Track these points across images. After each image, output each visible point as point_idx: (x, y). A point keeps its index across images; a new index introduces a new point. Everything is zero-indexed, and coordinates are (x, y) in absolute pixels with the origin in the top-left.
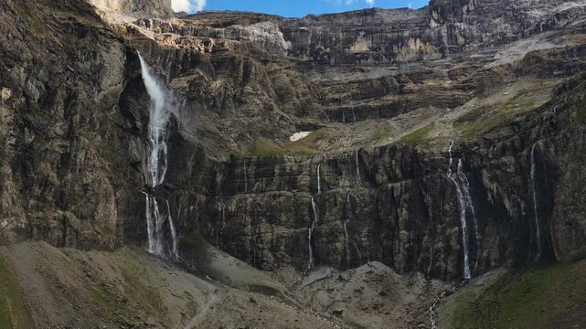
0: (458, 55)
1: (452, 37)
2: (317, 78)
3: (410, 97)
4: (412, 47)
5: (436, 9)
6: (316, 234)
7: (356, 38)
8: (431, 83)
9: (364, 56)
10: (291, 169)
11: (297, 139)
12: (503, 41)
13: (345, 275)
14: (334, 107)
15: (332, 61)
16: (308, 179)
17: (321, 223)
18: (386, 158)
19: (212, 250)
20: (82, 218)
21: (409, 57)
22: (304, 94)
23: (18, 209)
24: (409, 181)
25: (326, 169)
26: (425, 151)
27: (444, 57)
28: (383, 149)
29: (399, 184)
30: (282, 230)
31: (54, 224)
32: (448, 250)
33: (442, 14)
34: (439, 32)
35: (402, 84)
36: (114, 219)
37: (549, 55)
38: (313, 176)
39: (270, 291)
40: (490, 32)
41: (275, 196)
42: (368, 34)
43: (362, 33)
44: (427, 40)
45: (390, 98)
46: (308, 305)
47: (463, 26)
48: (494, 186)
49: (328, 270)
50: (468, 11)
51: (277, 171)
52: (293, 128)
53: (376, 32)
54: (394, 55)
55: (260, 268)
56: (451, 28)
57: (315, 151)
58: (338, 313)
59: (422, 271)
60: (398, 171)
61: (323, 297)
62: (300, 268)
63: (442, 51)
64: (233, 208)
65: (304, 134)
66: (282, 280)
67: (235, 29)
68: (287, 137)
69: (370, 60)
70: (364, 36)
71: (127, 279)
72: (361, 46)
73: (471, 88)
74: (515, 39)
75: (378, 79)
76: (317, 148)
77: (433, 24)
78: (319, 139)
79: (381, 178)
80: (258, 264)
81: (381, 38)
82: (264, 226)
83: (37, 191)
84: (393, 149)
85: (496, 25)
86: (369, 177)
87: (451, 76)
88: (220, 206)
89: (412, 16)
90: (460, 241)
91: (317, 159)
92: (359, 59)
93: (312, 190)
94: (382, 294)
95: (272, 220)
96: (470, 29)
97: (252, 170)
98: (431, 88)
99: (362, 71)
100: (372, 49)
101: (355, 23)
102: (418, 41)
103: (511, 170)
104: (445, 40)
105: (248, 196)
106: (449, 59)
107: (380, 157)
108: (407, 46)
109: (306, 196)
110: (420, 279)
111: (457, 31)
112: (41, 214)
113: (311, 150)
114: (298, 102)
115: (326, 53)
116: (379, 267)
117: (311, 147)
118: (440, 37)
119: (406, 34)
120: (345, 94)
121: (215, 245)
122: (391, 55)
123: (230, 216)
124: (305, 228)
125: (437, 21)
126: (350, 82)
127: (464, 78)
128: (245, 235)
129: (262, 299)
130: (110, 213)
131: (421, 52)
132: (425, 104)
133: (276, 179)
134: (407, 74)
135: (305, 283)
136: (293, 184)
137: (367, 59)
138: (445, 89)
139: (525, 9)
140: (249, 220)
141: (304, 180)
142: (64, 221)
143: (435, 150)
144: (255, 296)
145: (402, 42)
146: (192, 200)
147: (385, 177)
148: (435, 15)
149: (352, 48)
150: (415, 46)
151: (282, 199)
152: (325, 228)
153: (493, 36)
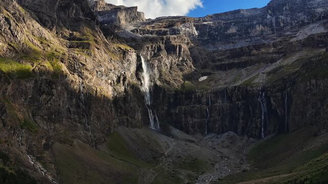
0: (280, 32)
1: (278, 23)
2: (211, 49)
3: (253, 58)
4: (258, 29)
5: (270, 9)
6: (209, 121)
7: (230, 26)
8: (263, 50)
9: (234, 35)
10: (199, 96)
11: (201, 80)
12: (303, 24)
13: (219, 136)
14: (218, 63)
15: (219, 38)
16: (206, 100)
17: (210, 117)
18: (236, 91)
19: (171, 127)
20: (132, 118)
21: (256, 34)
22: (205, 58)
23: (116, 117)
24: (244, 101)
25: (212, 95)
26: (251, 89)
27: (273, 33)
28: (235, 87)
29: (240, 102)
30: (196, 120)
31: (125, 120)
32: (257, 127)
33: (273, 11)
34: (271, 20)
35: (250, 50)
36: (140, 118)
37: (318, 36)
38: (207, 98)
39: (192, 142)
40: (296, 20)
41: (193, 107)
42: (236, 23)
43: (233, 24)
44: (265, 25)
45: (244, 58)
46: (205, 146)
47: (283, 17)
48: (274, 104)
49: (213, 134)
50: (286, 9)
51: (193, 97)
52: (200, 75)
53: (240, 22)
54: (249, 33)
55: (188, 134)
56: (277, 18)
57: (209, 87)
58: (214, 148)
59: (247, 134)
60: (240, 97)
61: (210, 144)
62: (203, 133)
63: (272, 30)
64: (177, 112)
65: (205, 78)
66: (196, 138)
67: (174, 29)
68: (198, 79)
69: (237, 37)
70: (234, 25)
71: (148, 137)
72: (233, 30)
73: (282, 53)
74: (308, 23)
75: (239, 48)
76: (210, 85)
77: (269, 17)
78: (211, 80)
79: (234, 99)
80: (187, 132)
81: (242, 25)
82: (189, 119)
83: (119, 110)
84: (239, 87)
85: (299, 17)
86: (230, 99)
87: (274, 45)
88: (173, 111)
89: (258, 12)
90: (261, 124)
91: (209, 91)
92: (232, 36)
93: (207, 104)
94: (231, 143)
95: (192, 116)
96: (286, 19)
97: (183, 96)
98: (263, 53)
99: (233, 43)
100: (238, 31)
101: (230, 18)
102: (261, 26)
103: (280, 98)
104: (274, 25)
105: (182, 107)
106: (275, 34)
107: (234, 90)
108: (255, 28)
109: (205, 107)
110: (246, 137)
111: (280, 20)
112: (121, 118)
113: (207, 87)
114: (202, 62)
115: (216, 35)
116: (232, 133)
117: (207, 85)
118: (272, 23)
119: (255, 22)
120: (224, 57)
121: (172, 125)
122: (247, 33)
123: (176, 114)
124: (204, 119)
125: (270, 15)
126: (226, 50)
127: (280, 47)
128: (182, 122)
129: (189, 144)
130: (139, 116)
131: (262, 31)
132: (259, 62)
133: (193, 100)
134: (253, 46)
135: (204, 139)
136: (199, 102)
137: (235, 36)
138: (269, 53)
139: (314, 8)
140: (183, 116)
141: (204, 100)
142: (127, 119)
143: (254, 89)
144: (187, 143)
145: (253, 26)
146: (163, 108)
147: (236, 99)
148: (270, 12)
149: (228, 31)
150: (259, 28)
151: (195, 108)
152: (212, 119)
153: (298, 22)
